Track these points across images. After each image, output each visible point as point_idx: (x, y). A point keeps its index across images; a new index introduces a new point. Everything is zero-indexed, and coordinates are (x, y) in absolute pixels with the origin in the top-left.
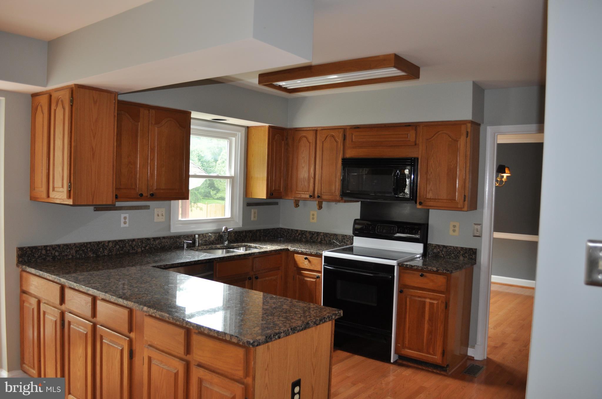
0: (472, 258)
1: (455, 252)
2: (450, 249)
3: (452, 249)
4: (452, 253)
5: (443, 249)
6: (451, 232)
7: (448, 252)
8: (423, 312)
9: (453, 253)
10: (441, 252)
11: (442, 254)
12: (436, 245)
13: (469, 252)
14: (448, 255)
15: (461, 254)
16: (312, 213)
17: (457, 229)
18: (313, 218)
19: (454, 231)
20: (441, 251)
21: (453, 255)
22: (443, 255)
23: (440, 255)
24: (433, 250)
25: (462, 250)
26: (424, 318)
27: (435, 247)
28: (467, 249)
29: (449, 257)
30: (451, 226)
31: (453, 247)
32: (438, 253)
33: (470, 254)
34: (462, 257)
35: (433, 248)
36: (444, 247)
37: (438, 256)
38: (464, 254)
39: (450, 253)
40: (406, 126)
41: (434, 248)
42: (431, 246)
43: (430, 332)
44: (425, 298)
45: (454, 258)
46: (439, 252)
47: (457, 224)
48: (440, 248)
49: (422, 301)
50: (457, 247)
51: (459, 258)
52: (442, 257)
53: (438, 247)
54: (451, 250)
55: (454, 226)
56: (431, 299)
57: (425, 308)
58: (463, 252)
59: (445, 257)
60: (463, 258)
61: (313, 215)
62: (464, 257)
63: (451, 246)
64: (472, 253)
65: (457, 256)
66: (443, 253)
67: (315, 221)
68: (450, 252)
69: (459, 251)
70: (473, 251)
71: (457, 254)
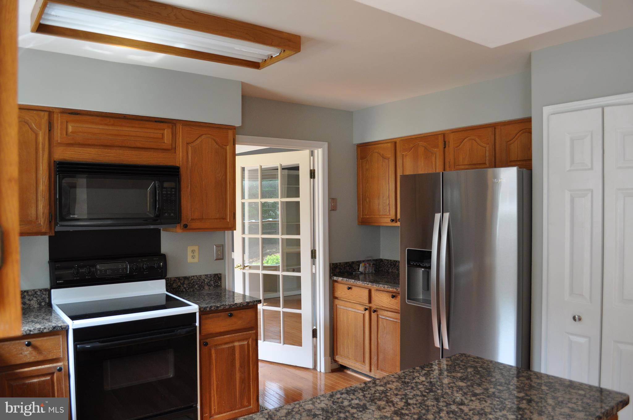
0: (218, 284)
1: (198, 283)
2: (192, 279)
3: (196, 280)
4: (195, 284)
5: (184, 281)
6: (190, 260)
7: (191, 284)
8: (234, 359)
9: (197, 284)
10: (182, 286)
11: (184, 288)
12: (176, 279)
13: (214, 279)
14: (192, 287)
15: (206, 283)
17: (196, 254)
19: (193, 257)
20: (182, 284)
21: (196, 286)
22: (186, 289)
23: (182, 290)
24: (172, 285)
25: (206, 278)
26: (235, 367)
27: (175, 280)
28: (212, 276)
29: (192, 290)
30: (189, 251)
31: (196, 276)
32: (178, 287)
33: (216, 281)
34: (207, 286)
35: (172, 282)
36: (186, 278)
37: (179, 291)
38: (209, 282)
39: (194, 285)
40: (156, 122)
41: (174, 283)
42: (170, 280)
43: (242, 381)
44: (233, 342)
45: (199, 290)
46: (180, 286)
47: (196, 248)
48: (181, 281)
49: (231, 347)
50: (200, 276)
51: (204, 288)
52: (184, 291)
53: (178, 281)
54: (194, 281)
55: (193, 252)
56: (239, 341)
57: (235, 355)
58: (208, 280)
59: (188, 290)
60: (208, 288)
62: (210, 285)
63: (194, 276)
64: (217, 279)
65: (202, 287)
66: (185, 286)
68: (194, 283)
69: (204, 280)
70: (218, 276)
71: (201, 284)
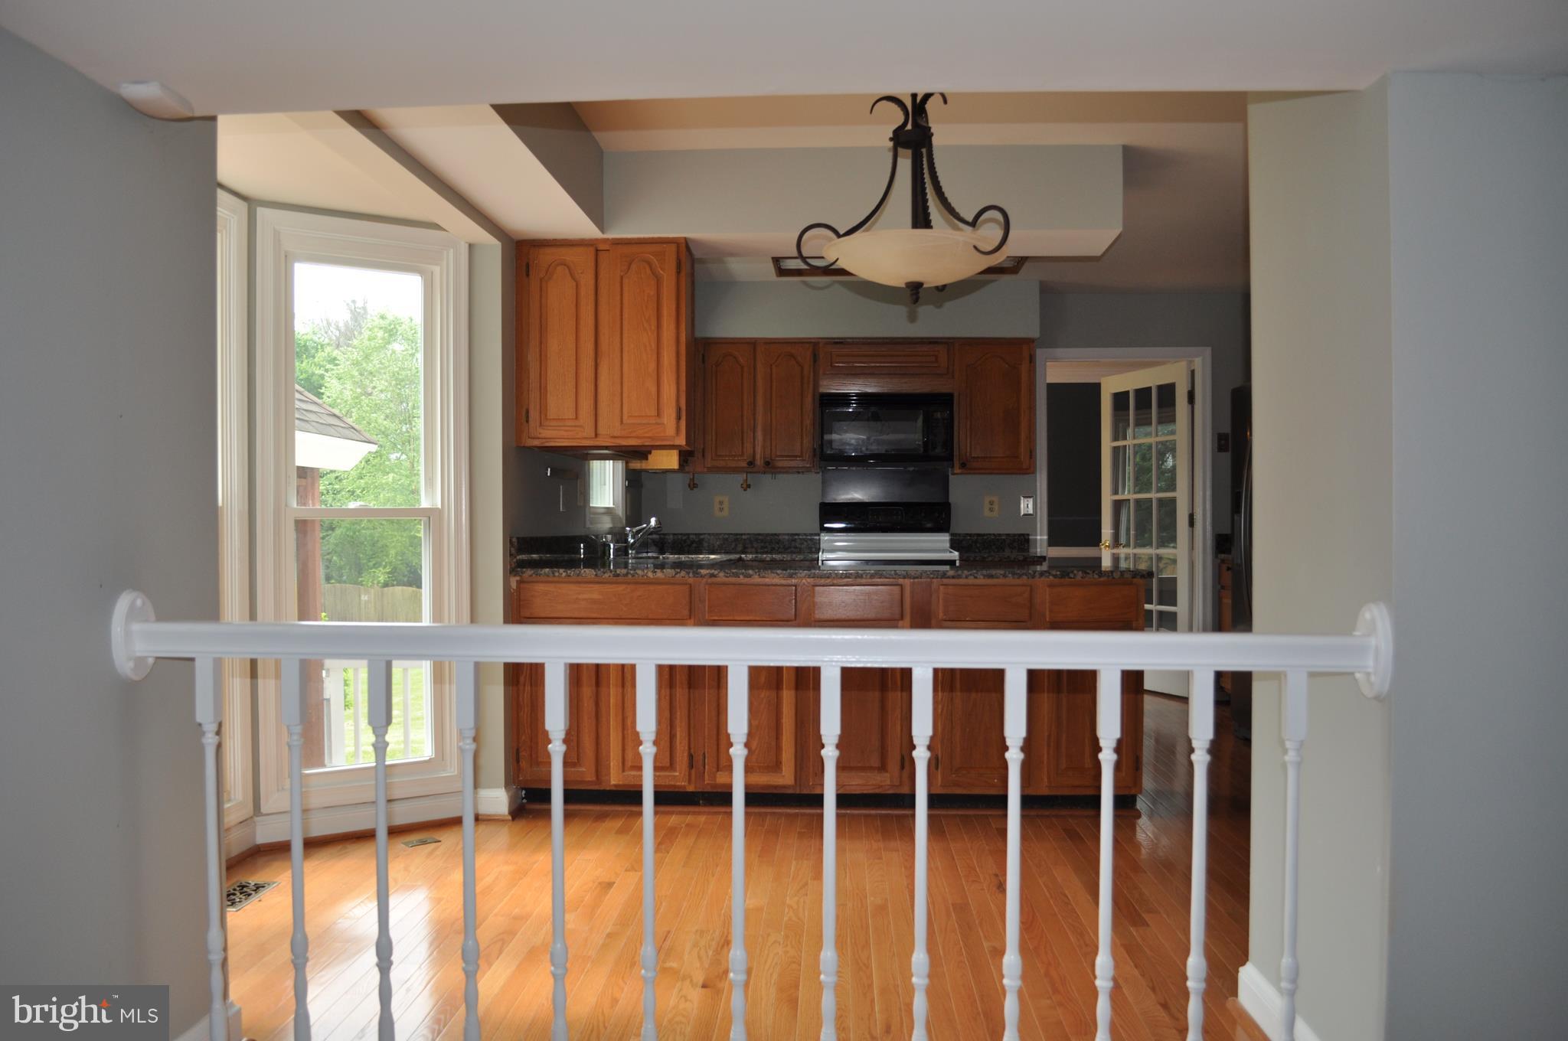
0: (1023, 548)
1: (996, 543)
2: (988, 538)
3: (993, 539)
5: (977, 539)
6: (987, 513)
7: (986, 544)
11: (977, 548)
13: (1016, 540)
14: (987, 548)
15: (1006, 544)
16: (717, 499)
17: (996, 507)
18: (721, 510)
19: (991, 510)
20: (974, 543)
21: (993, 546)
23: (973, 550)
24: (959, 542)
25: (1008, 538)
27: (964, 535)
28: (1016, 536)
29: (987, 551)
30: (987, 502)
31: (994, 534)
34: (1009, 549)
35: (958, 537)
36: (979, 536)
38: (1012, 544)
39: (990, 546)
40: (929, 343)
41: (961, 538)
42: (955, 534)
45: (996, 552)
47: (995, 499)
48: (974, 538)
50: (1000, 535)
51: (1004, 550)
52: (976, 552)
53: (968, 537)
55: (991, 503)
58: (1011, 540)
59: (981, 551)
60: (1010, 551)
61: (721, 503)
62: (1012, 548)
63: (990, 535)
64: (1021, 540)
65: (1001, 548)
66: (978, 545)
67: (726, 513)
68: (990, 542)
69: (1004, 540)
70: (1025, 537)
71: (1000, 545)
